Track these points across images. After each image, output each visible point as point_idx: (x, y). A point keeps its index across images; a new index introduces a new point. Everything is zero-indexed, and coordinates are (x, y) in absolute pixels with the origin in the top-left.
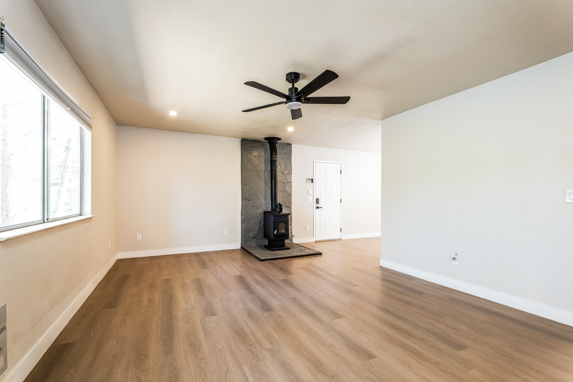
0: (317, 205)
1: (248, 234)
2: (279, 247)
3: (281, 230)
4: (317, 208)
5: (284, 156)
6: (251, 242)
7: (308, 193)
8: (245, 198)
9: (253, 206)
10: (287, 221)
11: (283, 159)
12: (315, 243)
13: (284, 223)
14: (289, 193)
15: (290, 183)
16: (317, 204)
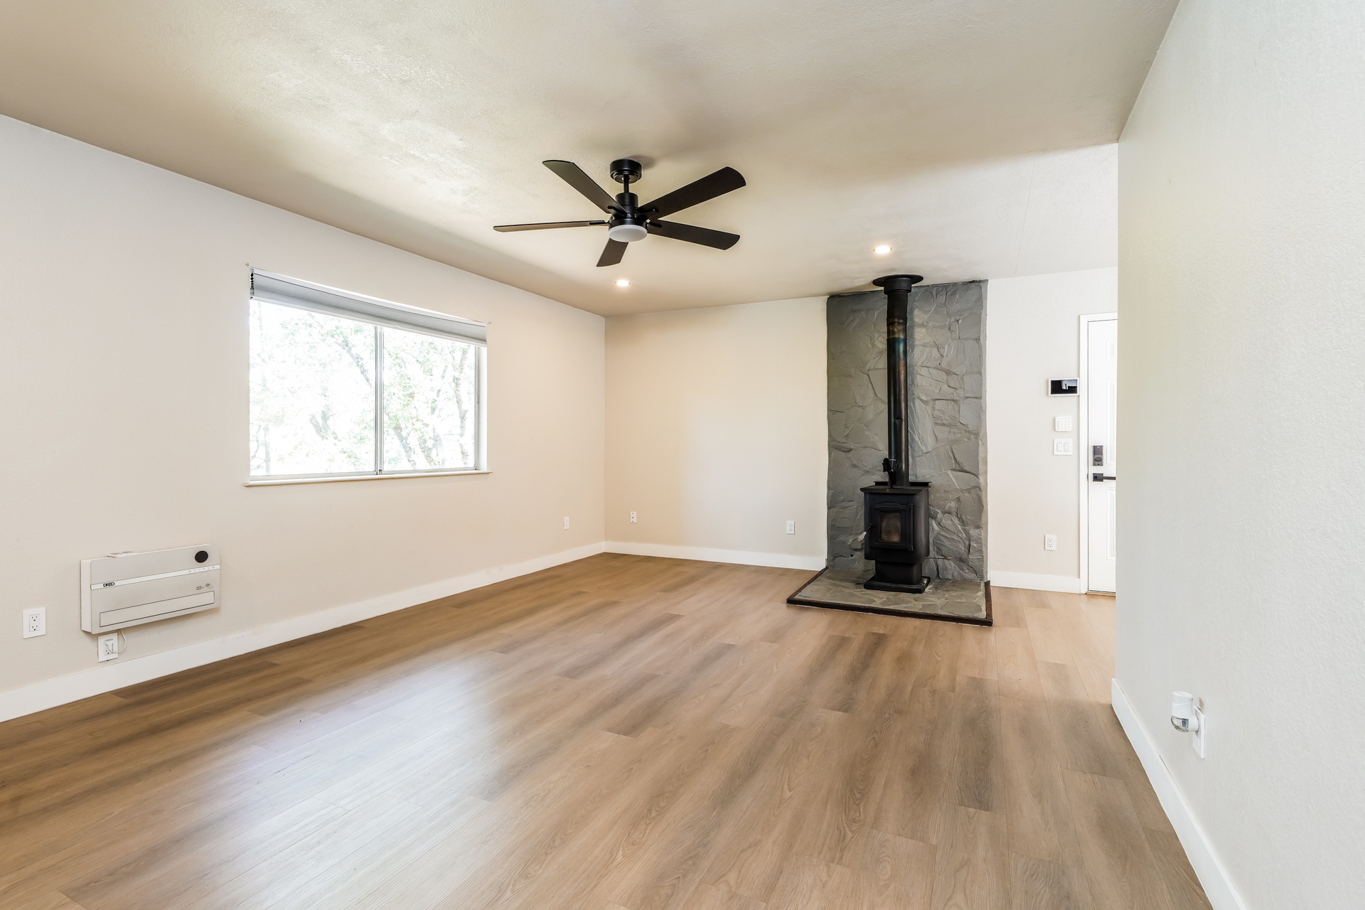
0: (1098, 470)
1: (842, 538)
2: (893, 582)
3: (889, 533)
4: (1097, 478)
5: (953, 319)
6: (850, 558)
7: (1055, 430)
8: (837, 446)
9: (855, 466)
10: (904, 510)
11: (950, 329)
12: (1085, 596)
13: (898, 514)
14: (971, 428)
15: (976, 398)
16: (1094, 465)
